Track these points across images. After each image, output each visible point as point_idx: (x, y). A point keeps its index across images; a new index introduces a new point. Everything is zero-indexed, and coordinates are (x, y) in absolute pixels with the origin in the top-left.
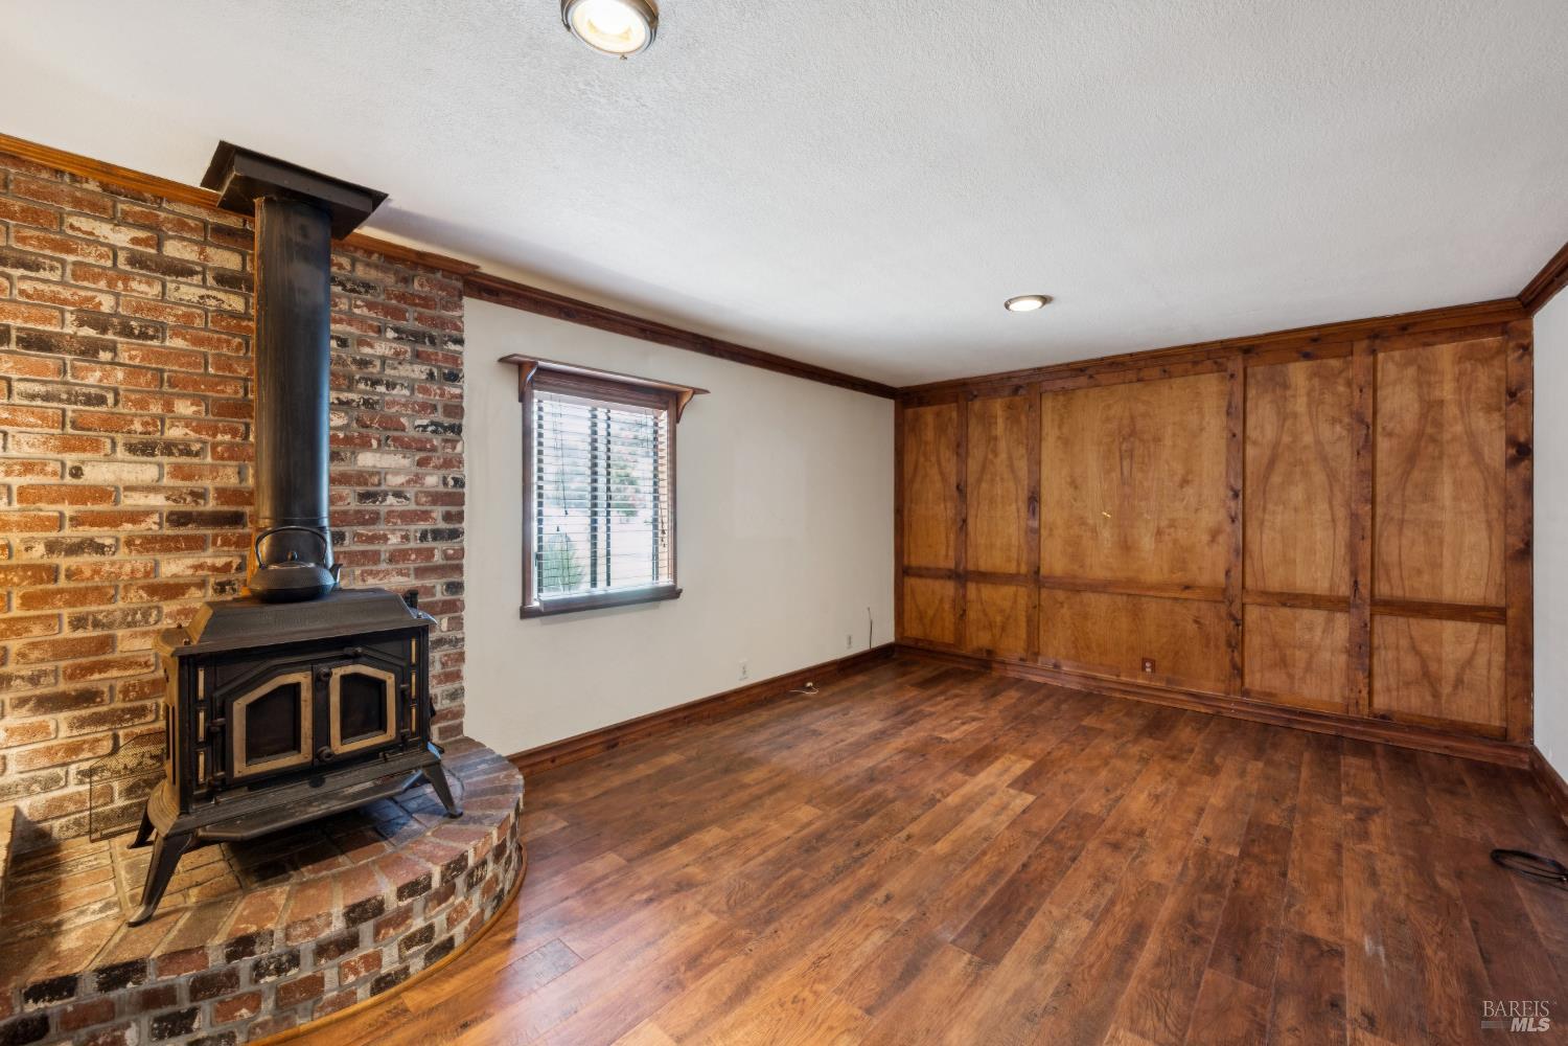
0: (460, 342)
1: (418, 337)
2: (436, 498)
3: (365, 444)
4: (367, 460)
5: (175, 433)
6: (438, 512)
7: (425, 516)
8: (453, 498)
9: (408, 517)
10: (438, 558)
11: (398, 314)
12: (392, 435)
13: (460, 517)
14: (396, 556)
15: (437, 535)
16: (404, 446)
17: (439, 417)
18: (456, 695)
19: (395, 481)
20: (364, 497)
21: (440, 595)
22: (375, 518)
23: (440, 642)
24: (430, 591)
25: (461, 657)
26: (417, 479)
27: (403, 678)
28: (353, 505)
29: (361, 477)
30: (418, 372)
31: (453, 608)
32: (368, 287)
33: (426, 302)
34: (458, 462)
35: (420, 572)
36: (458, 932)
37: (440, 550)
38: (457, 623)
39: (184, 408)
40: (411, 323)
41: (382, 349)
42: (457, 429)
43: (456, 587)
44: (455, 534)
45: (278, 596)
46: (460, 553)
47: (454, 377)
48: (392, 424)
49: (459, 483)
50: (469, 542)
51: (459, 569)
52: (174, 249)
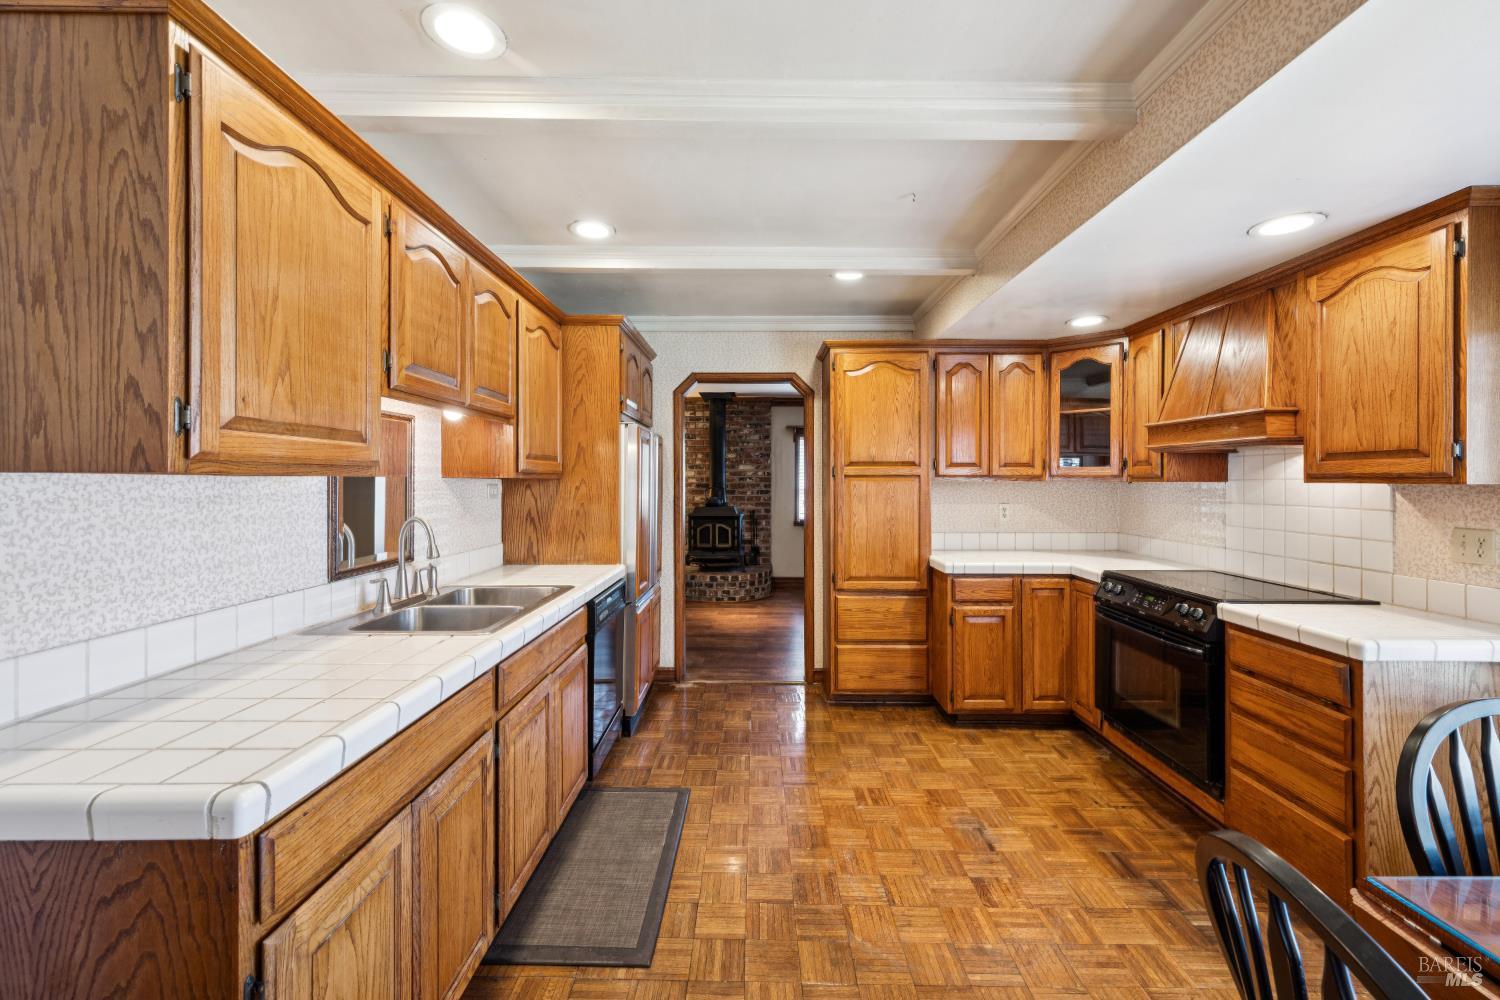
0: (769, 424)
1: (756, 425)
2: (762, 479)
3: (740, 462)
4: (741, 467)
5: (698, 463)
6: (762, 484)
7: (758, 485)
8: (767, 479)
9: (753, 486)
10: (762, 501)
11: (750, 419)
12: (749, 459)
13: (769, 486)
14: (750, 499)
15: (762, 492)
16: (752, 462)
17: (763, 451)
18: (768, 548)
19: (750, 474)
20: (741, 479)
21: (763, 513)
22: (743, 486)
23: (762, 529)
24: (759, 511)
25: (770, 536)
26: (756, 473)
27: (733, 531)
28: (737, 482)
29: (740, 473)
30: (756, 437)
31: (767, 518)
32: (742, 412)
33: (759, 413)
34: (768, 467)
35: (757, 505)
36: (737, 597)
37: (763, 497)
38: (768, 523)
39: (700, 456)
40: (754, 421)
41: (746, 431)
42: (769, 455)
43: (768, 511)
44: (768, 492)
45: (710, 504)
46: (770, 499)
47: (767, 437)
48: (749, 456)
49: (769, 474)
50: (773, 494)
51: (769, 504)
52: (699, 414)
